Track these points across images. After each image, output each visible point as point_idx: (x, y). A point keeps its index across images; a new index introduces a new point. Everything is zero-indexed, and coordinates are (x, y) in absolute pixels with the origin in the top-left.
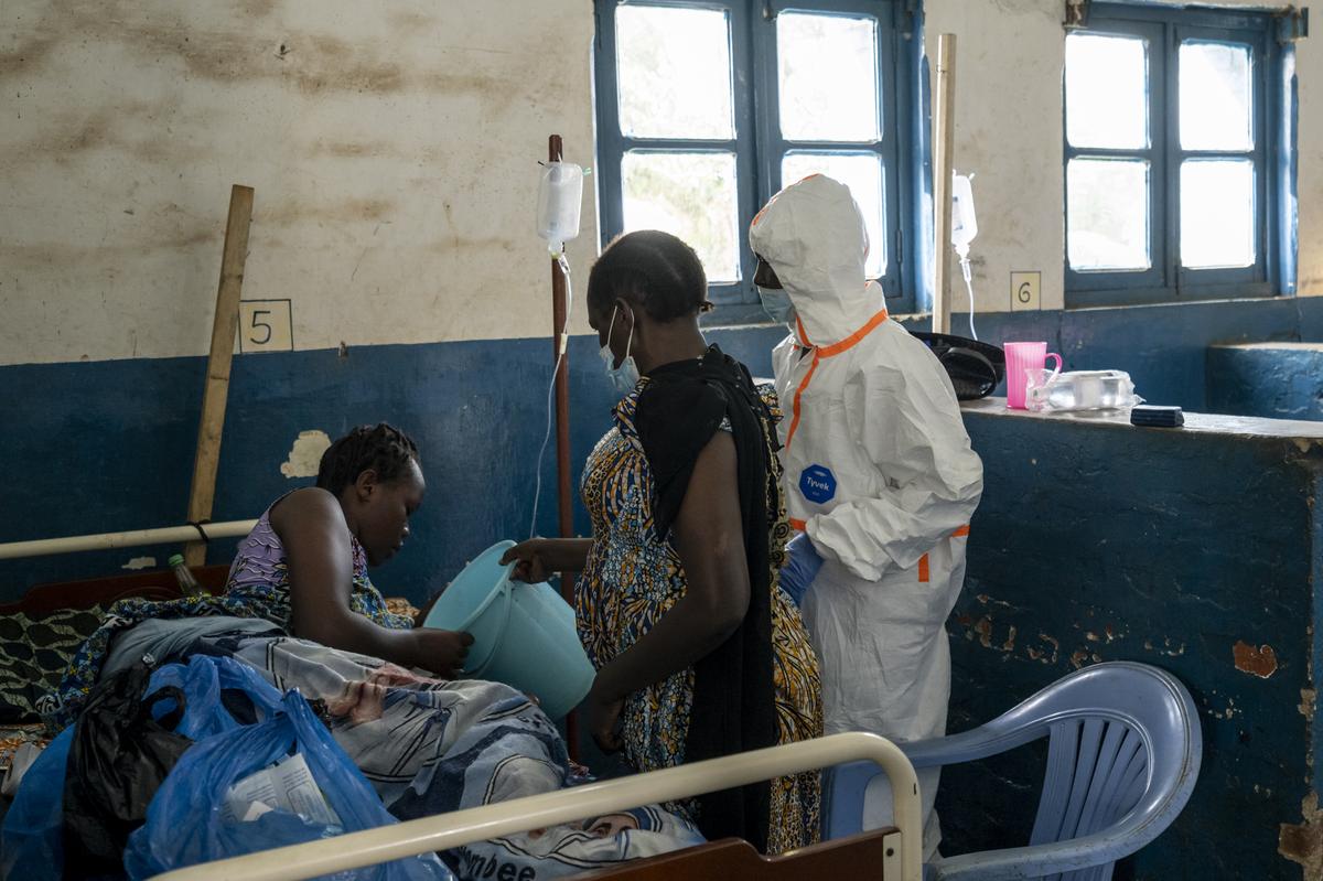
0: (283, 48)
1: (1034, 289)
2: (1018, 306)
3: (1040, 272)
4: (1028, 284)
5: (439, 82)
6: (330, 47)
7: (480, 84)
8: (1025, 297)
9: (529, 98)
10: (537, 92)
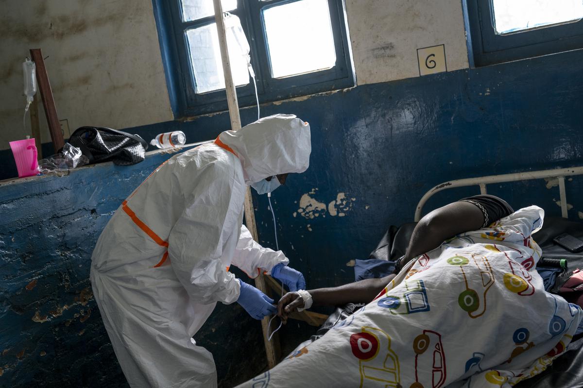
0: (51, 24)
1: (439, 59)
2: (425, 72)
3: (444, 45)
4: (434, 55)
5: (98, 22)
6: (64, 19)
7: (111, 18)
8: (432, 64)
9: (129, 19)
10: (131, 15)
